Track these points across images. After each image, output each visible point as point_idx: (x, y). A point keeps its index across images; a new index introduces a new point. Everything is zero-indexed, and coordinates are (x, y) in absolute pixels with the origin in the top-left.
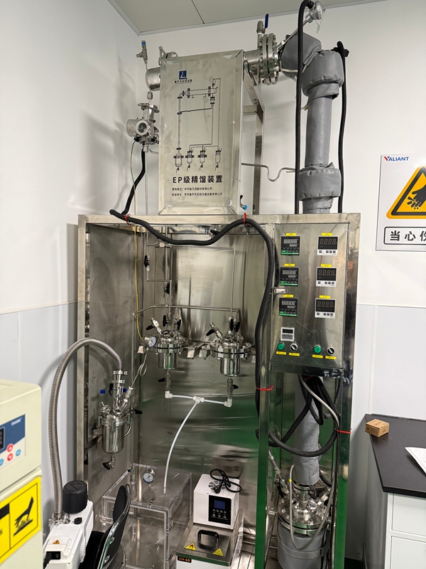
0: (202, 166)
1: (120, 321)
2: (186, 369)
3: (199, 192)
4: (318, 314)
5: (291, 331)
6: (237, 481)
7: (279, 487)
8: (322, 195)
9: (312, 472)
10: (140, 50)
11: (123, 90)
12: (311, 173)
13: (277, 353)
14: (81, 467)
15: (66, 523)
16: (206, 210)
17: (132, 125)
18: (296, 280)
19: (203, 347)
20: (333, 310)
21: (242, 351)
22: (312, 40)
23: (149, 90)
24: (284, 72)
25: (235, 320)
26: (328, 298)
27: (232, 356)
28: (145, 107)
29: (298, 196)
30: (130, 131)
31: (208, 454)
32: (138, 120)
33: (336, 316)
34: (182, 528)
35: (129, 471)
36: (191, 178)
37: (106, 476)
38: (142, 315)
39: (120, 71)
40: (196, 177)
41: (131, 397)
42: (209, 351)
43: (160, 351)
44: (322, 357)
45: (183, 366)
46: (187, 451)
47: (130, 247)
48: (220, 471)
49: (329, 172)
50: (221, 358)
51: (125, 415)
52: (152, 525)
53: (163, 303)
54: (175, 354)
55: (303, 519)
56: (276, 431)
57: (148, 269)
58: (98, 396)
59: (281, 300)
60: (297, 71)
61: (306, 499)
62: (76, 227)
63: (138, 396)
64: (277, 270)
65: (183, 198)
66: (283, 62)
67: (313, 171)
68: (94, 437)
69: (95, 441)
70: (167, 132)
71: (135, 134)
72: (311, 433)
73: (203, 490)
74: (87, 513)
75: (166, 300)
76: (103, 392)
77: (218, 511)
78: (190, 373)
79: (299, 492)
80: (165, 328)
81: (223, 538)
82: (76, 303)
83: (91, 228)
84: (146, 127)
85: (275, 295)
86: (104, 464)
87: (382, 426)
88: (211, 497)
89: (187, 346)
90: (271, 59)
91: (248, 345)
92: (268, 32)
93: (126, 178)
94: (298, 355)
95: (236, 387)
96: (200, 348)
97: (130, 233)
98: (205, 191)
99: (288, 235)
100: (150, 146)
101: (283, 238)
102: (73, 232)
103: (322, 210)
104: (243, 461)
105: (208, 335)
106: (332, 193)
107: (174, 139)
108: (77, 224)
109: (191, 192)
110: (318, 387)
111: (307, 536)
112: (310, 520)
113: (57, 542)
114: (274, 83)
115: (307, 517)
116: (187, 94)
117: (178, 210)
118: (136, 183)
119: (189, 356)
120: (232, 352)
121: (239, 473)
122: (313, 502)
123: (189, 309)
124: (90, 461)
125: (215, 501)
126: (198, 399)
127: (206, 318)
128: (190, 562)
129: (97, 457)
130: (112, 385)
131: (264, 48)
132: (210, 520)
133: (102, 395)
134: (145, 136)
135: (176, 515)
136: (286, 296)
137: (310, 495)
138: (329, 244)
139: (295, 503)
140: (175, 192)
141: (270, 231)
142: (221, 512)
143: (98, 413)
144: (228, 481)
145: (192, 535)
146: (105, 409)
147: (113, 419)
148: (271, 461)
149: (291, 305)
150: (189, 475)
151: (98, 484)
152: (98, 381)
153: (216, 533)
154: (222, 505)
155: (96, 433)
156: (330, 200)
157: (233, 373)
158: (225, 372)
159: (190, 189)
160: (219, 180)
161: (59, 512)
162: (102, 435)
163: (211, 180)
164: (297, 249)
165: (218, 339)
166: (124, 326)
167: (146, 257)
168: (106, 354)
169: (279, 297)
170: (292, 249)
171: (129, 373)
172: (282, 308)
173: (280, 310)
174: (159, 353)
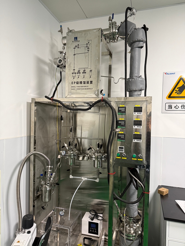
0: (84, 77)
1: (50, 144)
2: (79, 165)
3: (83, 88)
4: (134, 140)
5: (123, 148)
6: (101, 215)
7: (120, 218)
8: (137, 89)
9: (134, 211)
10: (60, 29)
11: (53, 46)
12: (132, 80)
13: (117, 157)
14: (32, 208)
15: (23, 233)
16: (86, 96)
17: (56, 60)
18: (124, 125)
20: (140, 139)
21: (103, 157)
22: (132, 24)
23: (63, 45)
24: (120, 37)
25: (100, 144)
26: (139, 133)
27: (99, 159)
28: (61, 53)
29: (126, 90)
30: (55, 63)
31: (89, 203)
32: (59, 58)
33: (142, 141)
34: (77, 236)
35: (54, 210)
36: (79, 82)
37: (43, 213)
38: (60, 142)
39: (51, 38)
40: (81, 82)
41: (54, 177)
42: (89, 157)
44: (136, 159)
45: (78, 164)
46: (80, 202)
47: (55, 112)
48: (94, 211)
49: (140, 79)
50: (94, 160)
51: (51, 185)
52: (65, 235)
53: (69, 136)
54: (74, 158)
55: (130, 232)
56: (119, 193)
57: (63, 121)
58: (40, 177)
59: (118, 134)
60: (125, 37)
61: (132, 223)
62: (31, 103)
63: (58, 177)
64: (116, 121)
65: (76, 91)
66: (120, 33)
67: (133, 79)
68: (38, 195)
69: (38, 197)
70: (69, 63)
71: (57, 64)
72: (133, 194)
73: (86, 219)
74: (33, 229)
75: (71, 135)
76: (42, 175)
77: (92, 229)
78: (82, 167)
79: (129, 220)
80: (70, 147)
81: (95, 241)
82: (30, 136)
83: (37, 104)
84: (62, 61)
85: (116, 132)
87: (165, 191)
88: (89, 222)
89: (79, 155)
90: (114, 32)
91: (106, 154)
92: (113, 21)
93: (54, 83)
94: (126, 158)
95: (101, 173)
96: (85, 156)
97: (55, 106)
98: (85, 88)
99: (121, 106)
100: (64, 69)
101: (119, 107)
102: (29, 105)
103: (137, 96)
104: (105, 206)
105: (88, 150)
106: (141, 88)
107: (72, 66)
108: (31, 102)
109: (80, 88)
110: (135, 173)
111: (132, 240)
113: (19, 242)
114: (116, 42)
115: (132, 232)
116: (77, 47)
117: (74, 96)
118: (58, 85)
119: (80, 160)
120: (99, 157)
121: (103, 211)
122: (135, 225)
123: (81, 139)
124: (36, 206)
125: (91, 224)
126: (84, 179)
127: (90, 143)
129: (39, 204)
130: (46, 172)
131: (111, 27)
132: (89, 233)
133: (41, 176)
134: (61, 65)
135: (74, 230)
136: (120, 133)
137: (134, 221)
138: (138, 110)
139: (127, 225)
140: (73, 88)
141: (113, 104)
142: (94, 229)
143: (40, 184)
144: (97, 215)
145: (81, 239)
146: (43, 182)
147: (46, 187)
148: (116, 206)
149: (122, 136)
150: (80, 212)
151: (39, 216)
152: (40, 170)
153: (91, 239)
154: (94, 226)
155: (39, 193)
156: (140, 92)
157: (99, 167)
158: (96, 167)
159: (79, 87)
160: (91, 83)
161: (21, 228)
162: (41, 194)
163: (88, 83)
164: (125, 112)
165: (93, 152)
166: (52, 146)
167: (62, 116)
168: (43, 158)
169: (117, 133)
170: (123, 112)
171: (54, 167)
172: (119, 138)
173: (118, 139)
174: (67, 158)
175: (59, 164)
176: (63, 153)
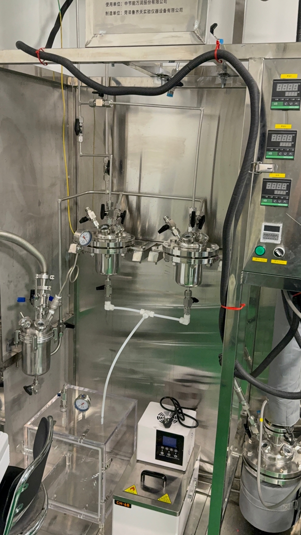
1: (44, 210)
2: (133, 274)
3: (147, 7)
5: (276, 229)
6: (193, 413)
7: (247, 426)
9: (289, 410)
13: (254, 259)
16: (157, 38)
18: (291, 150)
19: (153, 248)
21: (206, 254)
25: (198, 214)
27: (193, 260)
35: (59, 395)
37: (30, 402)
38: (76, 204)
41: (59, 307)
42: (161, 254)
43: (97, 251)
45: (128, 270)
46: (133, 371)
47: (57, 106)
48: (172, 399)
50: (177, 264)
51: (51, 329)
52: (91, 456)
53: (103, 188)
54: (118, 256)
55: (274, 465)
56: (246, 355)
57: (80, 138)
58: (17, 306)
59: (266, 181)
61: (280, 442)
63: (72, 305)
64: (263, 135)
65: (123, 19)
68: (13, 355)
69: (13, 360)
73: (150, 423)
75: (107, 183)
76: (21, 300)
77: (167, 449)
78: (138, 279)
79: (272, 433)
80: (104, 221)
81: (173, 479)
85: (257, 175)
86: (26, 388)
88: (160, 434)
89: (133, 246)
91: (215, 247)
94: (285, 263)
95: (195, 300)
96: (150, 249)
97: (56, 85)
98: (156, 6)
99: (284, 76)
101: (276, 82)
104: (203, 387)
105: (160, 231)
111: (278, 486)
112: (283, 468)
115: (280, 464)
117: (115, 39)
118: (63, 10)
119: (134, 259)
120: (193, 256)
121: (196, 402)
122: (289, 446)
123: (139, 197)
125: (164, 437)
126: (146, 314)
127: (166, 212)
128: (130, 507)
129: (17, 379)
130: (33, 292)
132: (156, 458)
133: (21, 304)
136: (272, 176)
137: (286, 438)
139: (265, 446)
140: (111, 9)
141: (256, 71)
142: (171, 450)
143: (17, 326)
144: (182, 413)
145: (135, 475)
146: (24, 321)
147: (35, 335)
148: (238, 394)
149: (280, 189)
150: (134, 403)
151: (20, 409)
152: (16, 286)
153: (163, 474)
154: (173, 442)
155: (16, 350)
157: (193, 283)
158: (182, 281)
159: (133, 3)
162: (22, 353)
165: (174, 238)
166: (51, 216)
167: (77, 121)
168: (25, 252)
169: (262, 176)
170: (290, 100)
171: (56, 277)
172: (267, 193)
173: (263, 197)
174: (96, 254)
175: (72, 270)
176: (83, 238)
